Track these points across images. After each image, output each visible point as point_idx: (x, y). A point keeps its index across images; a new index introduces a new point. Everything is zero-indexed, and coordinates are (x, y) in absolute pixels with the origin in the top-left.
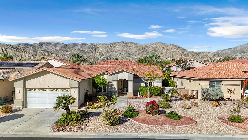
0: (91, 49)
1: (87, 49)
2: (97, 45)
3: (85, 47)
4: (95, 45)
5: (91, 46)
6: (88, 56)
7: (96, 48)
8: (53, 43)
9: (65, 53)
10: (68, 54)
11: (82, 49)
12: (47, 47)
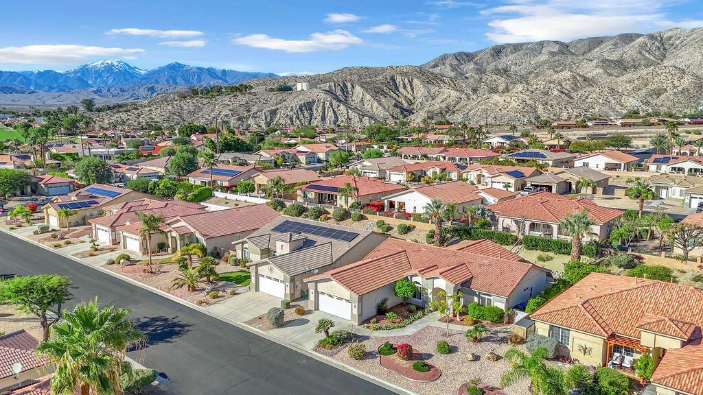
0: (647, 55)
1: (631, 56)
2: (670, 38)
3: (627, 48)
4: (665, 36)
5: (649, 42)
6: (630, 81)
7: (665, 49)
8: (529, 43)
9: (555, 76)
10: (565, 80)
11: (614, 57)
12: (511, 57)
